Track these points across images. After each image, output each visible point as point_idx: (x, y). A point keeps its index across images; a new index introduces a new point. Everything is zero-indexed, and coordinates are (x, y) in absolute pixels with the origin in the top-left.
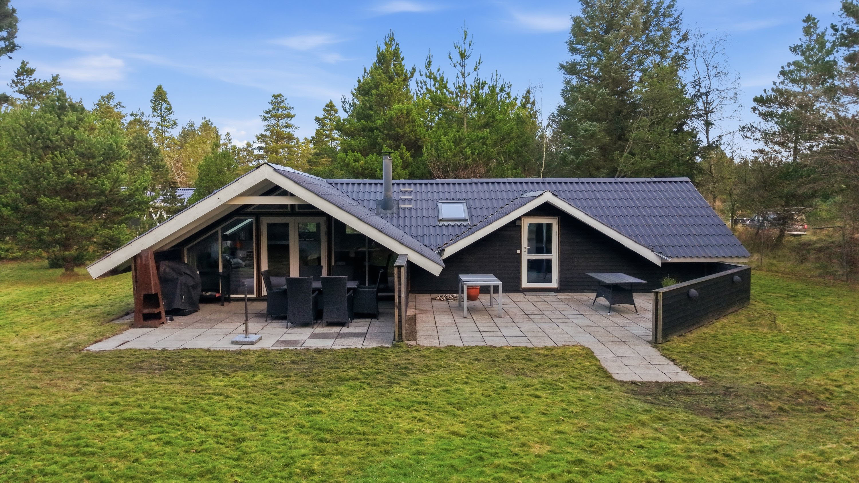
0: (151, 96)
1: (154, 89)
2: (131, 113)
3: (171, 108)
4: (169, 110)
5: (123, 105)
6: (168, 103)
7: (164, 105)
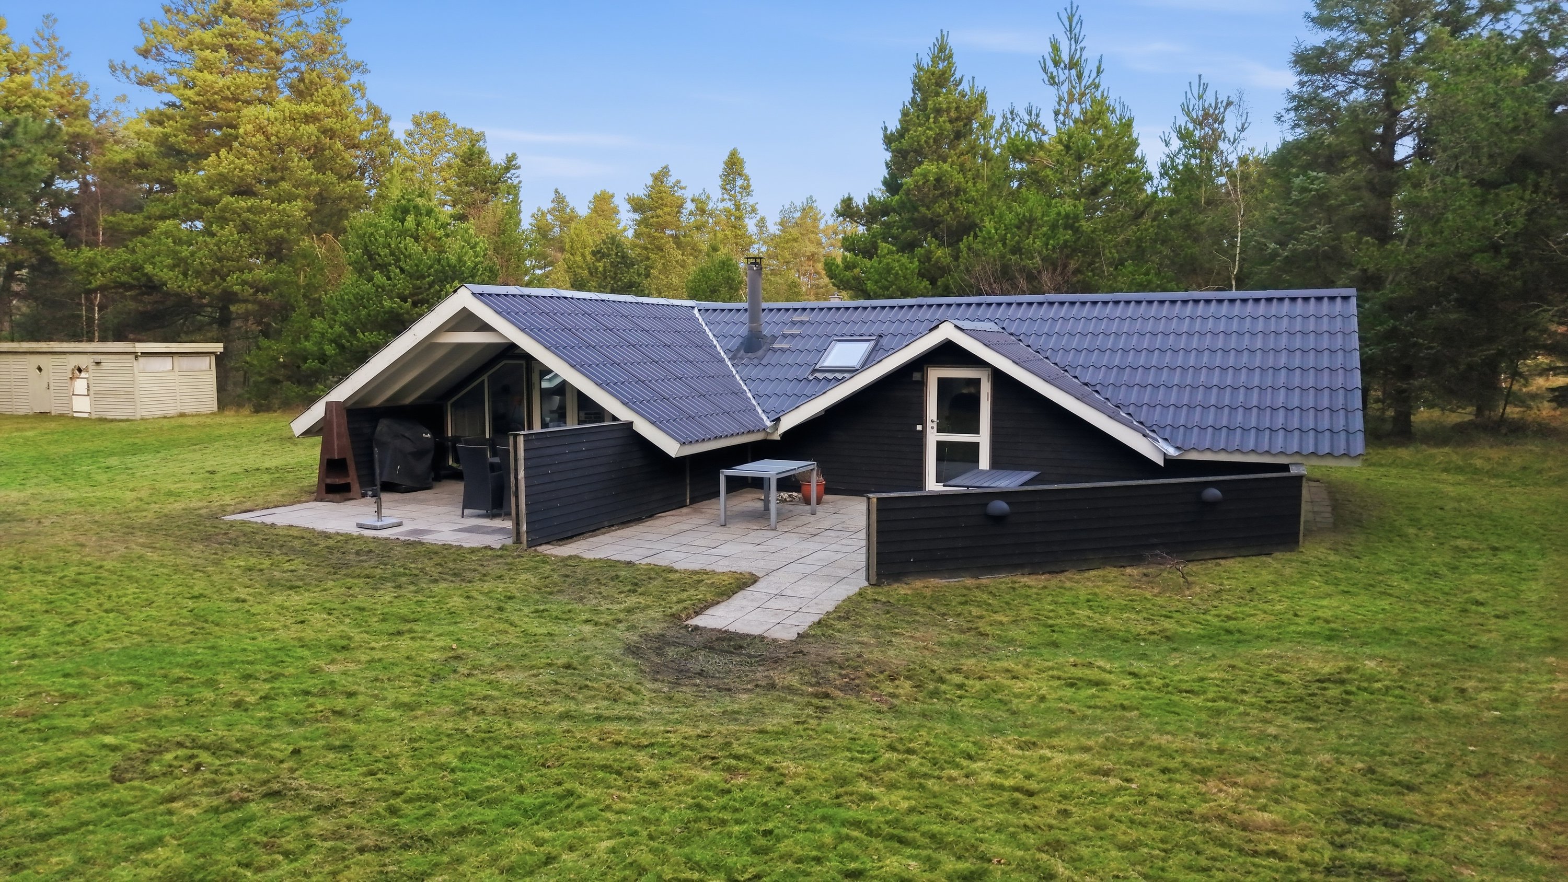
0: (720, 168)
1: (725, 157)
2: (691, 197)
3: (749, 186)
4: (746, 189)
5: (683, 184)
6: (747, 179)
7: (739, 182)
